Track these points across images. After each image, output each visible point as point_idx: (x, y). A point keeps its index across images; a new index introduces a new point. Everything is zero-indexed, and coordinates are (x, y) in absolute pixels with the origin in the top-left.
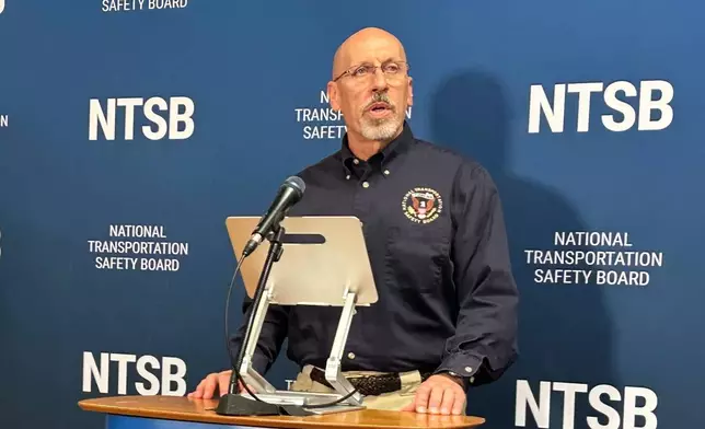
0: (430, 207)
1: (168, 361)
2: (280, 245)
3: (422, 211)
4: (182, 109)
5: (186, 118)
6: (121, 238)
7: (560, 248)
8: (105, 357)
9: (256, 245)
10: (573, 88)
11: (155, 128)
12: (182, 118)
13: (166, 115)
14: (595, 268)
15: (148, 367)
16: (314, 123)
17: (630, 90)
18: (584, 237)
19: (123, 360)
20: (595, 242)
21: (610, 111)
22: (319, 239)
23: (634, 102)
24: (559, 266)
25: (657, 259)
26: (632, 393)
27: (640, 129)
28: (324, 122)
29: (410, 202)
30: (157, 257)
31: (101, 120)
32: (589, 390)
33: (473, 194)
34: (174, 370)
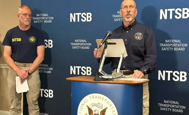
0: (140, 36)
1: (88, 68)
2: (107, 45)
3: (139, 37)
4: (89, 15)
5: (90, 17)
6: (77, 42)
7: (167, 43)
8: (75, 67)
9: (101, 45)
10: (169, 10)
11: (84, 19)
12: (89, 17)
13: (86, 16)
14: (174, 47)
15: (84, 69)
16: (116, 18)
17: (180, 10)
18: (171, 41)
19: (78, 67)
20: (174, 42)
21: (176, 15)
22: (115, 44)
23: (181, 13)
24: (166, 47)
25: (186, 45)
26: (181, 73)
27: (183, 18)
28: (118, 18)
29: (136, 35)
30: (85, 46)
31: (73, 18)
32: (173, 72)
33: (149, 33)
34: (89, 69)
